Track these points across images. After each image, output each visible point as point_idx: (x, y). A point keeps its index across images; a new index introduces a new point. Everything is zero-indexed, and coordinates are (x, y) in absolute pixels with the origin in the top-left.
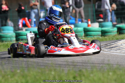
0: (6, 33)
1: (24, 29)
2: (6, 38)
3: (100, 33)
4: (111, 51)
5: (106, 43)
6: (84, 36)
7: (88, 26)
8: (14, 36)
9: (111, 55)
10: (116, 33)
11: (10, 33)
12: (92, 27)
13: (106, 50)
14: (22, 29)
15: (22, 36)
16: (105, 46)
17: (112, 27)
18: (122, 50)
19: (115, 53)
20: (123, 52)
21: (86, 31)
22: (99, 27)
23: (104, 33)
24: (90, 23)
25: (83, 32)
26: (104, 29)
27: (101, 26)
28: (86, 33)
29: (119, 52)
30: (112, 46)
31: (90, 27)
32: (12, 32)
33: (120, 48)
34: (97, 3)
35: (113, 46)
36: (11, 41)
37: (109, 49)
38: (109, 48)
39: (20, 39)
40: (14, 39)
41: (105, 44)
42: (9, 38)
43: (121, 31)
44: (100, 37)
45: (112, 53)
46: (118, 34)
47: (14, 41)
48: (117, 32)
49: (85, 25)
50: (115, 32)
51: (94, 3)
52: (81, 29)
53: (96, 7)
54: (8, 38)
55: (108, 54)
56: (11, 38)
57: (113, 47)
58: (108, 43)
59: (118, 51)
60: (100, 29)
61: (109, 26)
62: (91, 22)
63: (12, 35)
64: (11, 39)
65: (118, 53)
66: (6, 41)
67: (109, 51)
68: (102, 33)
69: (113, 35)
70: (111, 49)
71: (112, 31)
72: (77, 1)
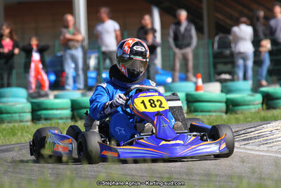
0: (10, 104)
1: (52, 94)
2: (9, 115)
3: (223, 106)
4: (247, 147)
5: (238, 129)
6: (187, 113)
7: (197, 88)
8: (28, 111)
9: (248, 156)
10: (260, 106)
11: (19, 103)
12: (205, 91)
13: (236, 144)
14: (46, 95)
15: (46, 109)
17: (250, 93)
18: (271, 145)
19: (256, 150)
20: (275, 148)
21: (191, 100)
22: (222, 91)
23: (231, 106)
24: (200, 82)
25: (185, 102)
26: (231, 96)
27: (225, 90)
28: (190, 104)
29: (266, 149)
30: (249, 136)
31: (200, 92)
32: (24, 100)
33: (267, 140)
34: (217, 38)
35: (252, 135)
36: (21, 121)
37: (243, 143)
38: (244, 140)
39: (43, 116)
40: (28, 116)
42: (17, 115)
43: (270, 102)
44: (224, 116)
45: (249, 152)
46: (263, 109)
47: (27, 121)
48: (262, 104)
49: (189, 87)
50: (258, 104)
51: (211, 37)
53: (216, 46)
54: (14, 115)
55: (240, 152)
56: (22, 114)
57: (251, 139)
58: (240, 129)
59: (264, 147)
60: (224, 97)
61: (243, 90)
62: (204, 82)
63: (23, 108)
64: (20, 116)
65: (263, 151)
66: (9, 122)
67: (242, 146)
68: (227, 106)
69: (253, 110)
70: (246, 142)
71: (250, 101)
72: (180, 31)
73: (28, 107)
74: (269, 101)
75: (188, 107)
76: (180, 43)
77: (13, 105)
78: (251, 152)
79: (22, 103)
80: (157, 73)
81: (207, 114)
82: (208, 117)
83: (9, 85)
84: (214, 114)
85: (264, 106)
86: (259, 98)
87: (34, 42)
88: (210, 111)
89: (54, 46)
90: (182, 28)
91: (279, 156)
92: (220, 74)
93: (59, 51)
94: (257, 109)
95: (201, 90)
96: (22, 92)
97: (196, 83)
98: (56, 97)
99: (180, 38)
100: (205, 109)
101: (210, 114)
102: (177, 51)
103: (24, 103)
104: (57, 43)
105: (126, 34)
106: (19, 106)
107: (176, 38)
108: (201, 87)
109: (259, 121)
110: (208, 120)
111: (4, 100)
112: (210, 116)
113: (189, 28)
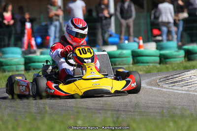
0: (10, 59)
1: (39, 52)
2: (9, 67)
3: (157, 59)
4: (174, 88)
5: (167, 75)
6: (133, 64)
7: (139, 47)
8: (22, 63)
9: (174, 94)
10: (183, 59)
11: (16, 58)
12: (145, 49)
13: (167, 86)
14: (35, 52)
15: (35, 62)
16: (164, 79)
17: (176, 49)
18: (190, 86)
19: (180, 90)
20: (193, 89)
21: (135, 55)
22: (157, 49)
23: (163, 59)
24: (141, 42)
25: (131, 57)
26: (163, 52)
27: (159, 48)
28: (135, 58)
29: (187, 89)
30: (175, 80)
31: (142, 50)
32: (19, 56)
33: (188, 83)
34: (153, 12)
35: (177, 79)
36: (17, 71)
37: (171, 85)
38: (171, 83)
39: (32, 67)
40: (22, 67)
41: (164, 76)
42: (15, 66)
44: (158, 66)
46: (185, 61)
47: (21, 71)
48: (185, 57)
49: (134, 46)
50: (182, 57)
51: (149, 11)
52: (127, 52)
53: (152, 17)
54: (12, 66)
55: (169, 92)
56: (18, 66)
57: (176, 82)
58: (169, 75)
59: (185, 88)
60: (158, 52)
61: (172, 47)
62: (144, 42)
63: (19, 62)
64: (17, 67)
65: (185, 90)
66: (9, 71)
67: (171, 87)
68: (160, 59)
69: (178, 62)
70: (173, 84)
71: (176, 55)
72: (124, 7)
73: (22, 60)
74: (189, 55)
75: (133, 60)
76: (125, 15)
77: (11, 60)
78: (176, 91)
79: (18, 58)
81: (146, 65)
82: (147, 67)
84: (151, 65)
85: (186, 59)
86: (182, 53)
87: (27, 16)
88: (148, 63)
89: (40, 18)
90: (126, 5)
91: (196, 94)
92: (155, 36)
94: (181, 61)
95: (142, 48)
96: (18, 50)
97: (139, 43)
98: (42, 54)
99: (125, 12)
101: (148, 64)
102: (123, 21)
103: (20, 58)
104: (42, 16)
106: (16, 60)
107: (122, 12)
108: (142, 46)
109: (182, 69)
110: (147, 68)
112: (148, 66)
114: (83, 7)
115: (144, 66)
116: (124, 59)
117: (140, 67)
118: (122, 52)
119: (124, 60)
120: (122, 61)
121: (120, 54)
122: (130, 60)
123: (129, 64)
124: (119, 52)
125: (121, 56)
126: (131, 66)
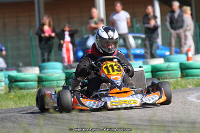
0: (50, 74)
2: (49, 82)
6: (181, 77)
7: (188, 59)
8: (63, 79)
11: (56, 73)
12: (194, 61)
21: (184, 68)
25: (179, 70)
28: (183, 71)
31: (191, 62)
32: (61, 71)
36: (58, 87)
42: (55, 82)
49: (182, 58)
51: (198, 21)
52: (175, 65)
54: (53, 82)
56: (58, 82)
63: (59, 77)
64: (57, 83)
72: (174, 17)
73: (63, 76)
75: (182, 73)
76: (174, 25)
77: (52, 75)
79: (59, 73)
80: (158, 48)
81: (196, 78)
82: (197, 80)
83: (49, 60)
87: (67, 29)
88: (198, 76)
89: (82, 31)
90: (176, 15)
93: (86, 34)
95: (191, 60)
96: (59, 65)
99: (175, 22)
100: (194, 74)
102: (173, 31)
103: (61, 73)
104: (84, 28)
105: (134, 20)
107: (171, 22)
108: (191, 58)
110: (197, 82)
111: (45, 71)
113: (181, 14)
114: (127, 19)
115: (193, 79)
116: (172, 72)
117: (189, 80)
118: (169, 65)
119: (171, 74)
120: (169, 74)
121: (167, 67)
122: (179, 73)
123: (177, 78)
124: (166, 64)
125: (168, 69)
126: (180, 79)
